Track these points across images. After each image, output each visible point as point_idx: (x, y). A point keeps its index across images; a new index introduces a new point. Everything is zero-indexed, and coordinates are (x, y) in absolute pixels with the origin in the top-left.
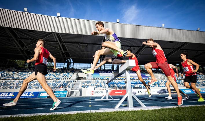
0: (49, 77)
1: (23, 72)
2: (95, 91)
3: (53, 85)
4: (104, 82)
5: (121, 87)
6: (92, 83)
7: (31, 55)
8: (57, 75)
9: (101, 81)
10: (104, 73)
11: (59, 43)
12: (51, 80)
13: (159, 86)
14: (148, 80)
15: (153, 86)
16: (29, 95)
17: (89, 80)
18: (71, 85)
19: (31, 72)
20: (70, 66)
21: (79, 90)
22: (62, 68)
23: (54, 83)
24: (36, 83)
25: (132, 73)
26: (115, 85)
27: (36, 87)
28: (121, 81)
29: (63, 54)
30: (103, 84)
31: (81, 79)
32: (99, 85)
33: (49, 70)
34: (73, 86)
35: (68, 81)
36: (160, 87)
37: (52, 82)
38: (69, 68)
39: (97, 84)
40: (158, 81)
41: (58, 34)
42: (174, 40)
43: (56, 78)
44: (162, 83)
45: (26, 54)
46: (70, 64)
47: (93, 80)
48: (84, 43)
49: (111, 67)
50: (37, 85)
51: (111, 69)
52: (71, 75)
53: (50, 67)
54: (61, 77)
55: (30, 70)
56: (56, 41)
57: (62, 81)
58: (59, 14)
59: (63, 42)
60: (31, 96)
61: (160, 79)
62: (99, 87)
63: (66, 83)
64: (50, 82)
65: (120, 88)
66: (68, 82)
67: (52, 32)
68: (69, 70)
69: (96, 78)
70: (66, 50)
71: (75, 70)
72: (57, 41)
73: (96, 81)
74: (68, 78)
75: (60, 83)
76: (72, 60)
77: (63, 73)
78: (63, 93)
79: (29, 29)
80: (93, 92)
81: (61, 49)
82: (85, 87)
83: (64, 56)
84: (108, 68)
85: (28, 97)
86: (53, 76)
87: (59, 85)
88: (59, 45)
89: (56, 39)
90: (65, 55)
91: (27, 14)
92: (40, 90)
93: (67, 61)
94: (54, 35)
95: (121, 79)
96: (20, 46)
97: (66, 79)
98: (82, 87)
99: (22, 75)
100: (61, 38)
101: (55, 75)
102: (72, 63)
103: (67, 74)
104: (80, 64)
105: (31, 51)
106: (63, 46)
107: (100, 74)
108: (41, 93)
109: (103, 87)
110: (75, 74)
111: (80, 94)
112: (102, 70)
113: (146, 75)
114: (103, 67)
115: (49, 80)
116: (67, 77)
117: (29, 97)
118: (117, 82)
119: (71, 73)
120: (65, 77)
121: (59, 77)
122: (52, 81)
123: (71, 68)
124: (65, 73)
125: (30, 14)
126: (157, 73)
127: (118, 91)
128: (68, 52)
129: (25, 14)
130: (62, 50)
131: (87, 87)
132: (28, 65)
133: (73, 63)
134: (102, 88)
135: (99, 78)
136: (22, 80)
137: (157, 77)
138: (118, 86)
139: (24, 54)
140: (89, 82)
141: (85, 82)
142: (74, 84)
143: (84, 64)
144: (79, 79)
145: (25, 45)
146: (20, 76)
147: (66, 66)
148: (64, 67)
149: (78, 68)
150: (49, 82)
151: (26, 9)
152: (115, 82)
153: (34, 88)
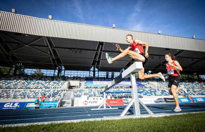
0: (37, 85)
1: (7, 80)
2: (88, 101)
3: (41, 94)
4: (98, 91)
5: (116, 96)
6: (86, 92)
7: (17, 61)
8: (46, 83)
9: (95, 90)
10: (98, 81)
11: (50, 48)
12: (39, 88)
13: (155, 95)
14: (144, 89)
15: (150, 95)
16: (14, 106)
17: (82, 89)
18: (62, 94)
19: (17, 80)
20: (61, 73)
21: (70, 100)
22: (52, 75)
23: (43, 92)
24: (23, 93)
25: (128, 81)
26: (110, 94)
27: (22, 96)
28: (116, 90)
29: (53, 60)
30: (97, 93)
31: (73, 88)
32: (93, 94)
33: (37, 77)
34: (64, 95)
35: (59, 89)
36: (157, 96)
37: (41, 91)
38: (60, 76)
39: (90, 94)
40: (155, 90)
41: (48, 38)
42: (170, 48)
43: (45, 87)
44: (159, 91)
45: (11, 60)
46: (61, 71)
47: (86, 89)
48: (77, 49)
49: (105, 74)
50: (24, 94)
51: (105, 77)
52: (62, 83)
53: (39, 74)
54: (51, 85)
55: (15, 78)
56: (46, 45)
57: (52, 90)
58: (50, 17)
59: (54, 47)
60: (16, 107)
61: (156, 87)
62: (92, 96)
63: (56, 92)
64: (39, 91)
65: (116, 98)
66: (58, 91)
67: (42, 35)
68: (59, 77)
69: (89, 87)
70: (57, 56)
71: (66, 78)
72: (48, 46)
73: (89, 90)
74: (59, 87)
75: (50, 93)
76: (63, 67)
77: (53, 81)
78: (52, 103)
79: (16, 32)
80: (86, 102)
81: (51, 54)
82: (77, 96)
83: (55, 63)
84: (102, 76)
85: (12, 108)
86: (42, 84)
87: (48, 94)
88: (50, 50)
89: (47, 44)
90: (56, 61)
91: (14, 15)
92: (26, 100)
93: (57, 68)
94: (45, 39)
95: (116, 88)
96: (5, 51)
97: (56, 87)
98: (75, 96)
99: (6, 84)
100: (52, 43)
101: (44, 83)
102: (63, 70)
103: (58, 82)
104: (72, 71)
105: (17, 57)
106: (54, 52)
107: (94, 82)
108: (28, 104)
109: (97, 96)
110: (66, 83)
111: (72, 104)
112: (96, 78)
113: (142, 83)
114: (97, 75)
115: (37, 88)
116: (57, 85)
117: (14, 108)
118: (112, 91)
119: (62, 81)
120: (55, 85)
121: (48, 85)
122: (41, 89)
123: (62, 76)
124: (55, 81)
125: (18, 16)
126: (153, 81)
127: (113, 100)
128: (59, 58)
129: (12, 15)
130: (52, 56)
131: (80, 96)
132: (13, 73)
133: (65, 70)
134: (96, 98)
135: (93, 87)
136: (5, 89)
137: (153, 85)
138: (113, 95)
139: (10, 60)
140: (82, 91)
141: (78, 91)
142: (65, 94)
143: (77, 71)
144: (70, 87)
145: (11, 49)
146: (4, 85)
147: (56, 74)
148: (54, 75)
149: (69, 76)
150: (37, 91)
151: (13, 10)
152: (110, 91)
153: (20, 98)
